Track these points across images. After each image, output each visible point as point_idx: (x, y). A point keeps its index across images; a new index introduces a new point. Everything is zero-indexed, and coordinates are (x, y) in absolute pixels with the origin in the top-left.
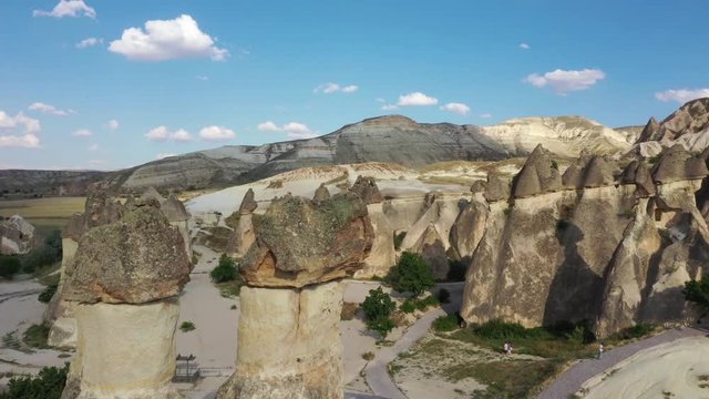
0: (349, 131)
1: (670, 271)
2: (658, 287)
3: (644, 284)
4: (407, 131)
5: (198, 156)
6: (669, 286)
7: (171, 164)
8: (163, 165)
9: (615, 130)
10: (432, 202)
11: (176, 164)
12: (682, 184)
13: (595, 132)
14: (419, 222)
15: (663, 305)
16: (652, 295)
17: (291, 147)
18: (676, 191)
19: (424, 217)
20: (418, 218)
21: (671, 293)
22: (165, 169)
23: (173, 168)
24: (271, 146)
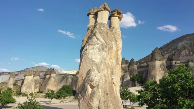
1: (126, 77)
2: (125, 80)
3: (122, 81)
6: (127, 80)
10: (65, 78)
12: (125, 65)
14: (62, 83)
15: (126, 84)
16: (123, 82)
18: (124, 66)
19: (63, 81)
20: (61, 82)
21: (127, 81)
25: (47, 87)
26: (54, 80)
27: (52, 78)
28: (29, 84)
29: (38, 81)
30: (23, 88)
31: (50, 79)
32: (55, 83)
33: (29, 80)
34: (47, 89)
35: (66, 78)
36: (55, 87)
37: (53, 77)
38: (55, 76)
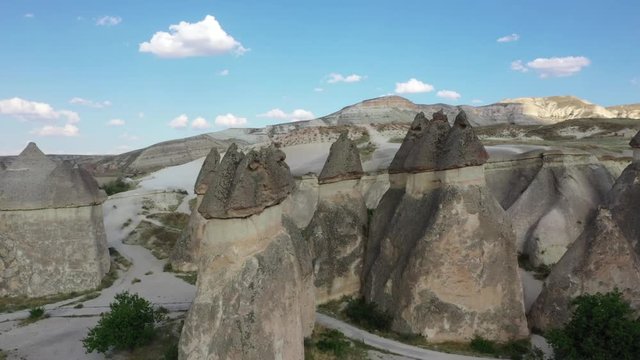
0: (349, 111)
4: (405, 111)
5: (203, 137)
7: (177, 145)
8: (169, 146)
9: (607, 108)
11: (182, 145)
13: (587, 110)
17: (293, 128)
22: (170, 149)
23: (179, 149)
24: (274, 127)
25: (423, 284)
26: (473, 221)
27: (458, 207)
28: (236, 309)
29: (350, 213)
30: (194, 343)
31: (441, 214)
32: (488, 246)
33: (239, 265)
34: (417, 300)
35: (543, 175)
36: (492, 281)
37: (468, 196)
38: (482, 183)
